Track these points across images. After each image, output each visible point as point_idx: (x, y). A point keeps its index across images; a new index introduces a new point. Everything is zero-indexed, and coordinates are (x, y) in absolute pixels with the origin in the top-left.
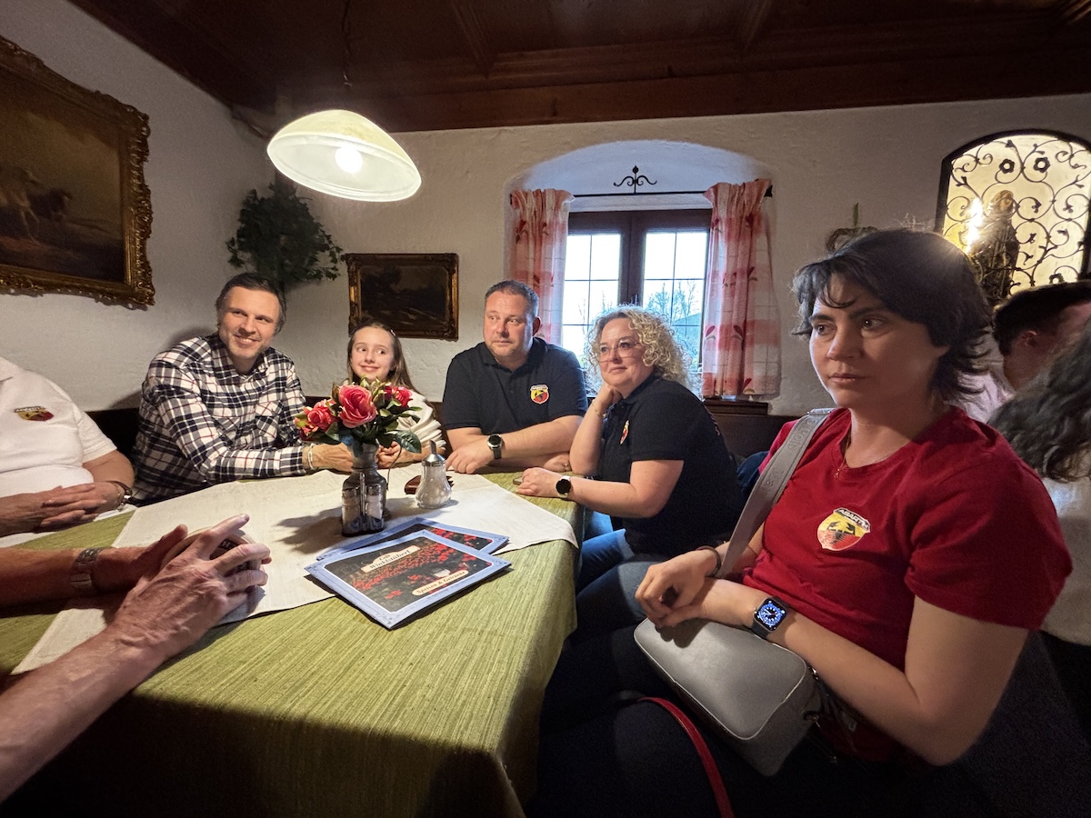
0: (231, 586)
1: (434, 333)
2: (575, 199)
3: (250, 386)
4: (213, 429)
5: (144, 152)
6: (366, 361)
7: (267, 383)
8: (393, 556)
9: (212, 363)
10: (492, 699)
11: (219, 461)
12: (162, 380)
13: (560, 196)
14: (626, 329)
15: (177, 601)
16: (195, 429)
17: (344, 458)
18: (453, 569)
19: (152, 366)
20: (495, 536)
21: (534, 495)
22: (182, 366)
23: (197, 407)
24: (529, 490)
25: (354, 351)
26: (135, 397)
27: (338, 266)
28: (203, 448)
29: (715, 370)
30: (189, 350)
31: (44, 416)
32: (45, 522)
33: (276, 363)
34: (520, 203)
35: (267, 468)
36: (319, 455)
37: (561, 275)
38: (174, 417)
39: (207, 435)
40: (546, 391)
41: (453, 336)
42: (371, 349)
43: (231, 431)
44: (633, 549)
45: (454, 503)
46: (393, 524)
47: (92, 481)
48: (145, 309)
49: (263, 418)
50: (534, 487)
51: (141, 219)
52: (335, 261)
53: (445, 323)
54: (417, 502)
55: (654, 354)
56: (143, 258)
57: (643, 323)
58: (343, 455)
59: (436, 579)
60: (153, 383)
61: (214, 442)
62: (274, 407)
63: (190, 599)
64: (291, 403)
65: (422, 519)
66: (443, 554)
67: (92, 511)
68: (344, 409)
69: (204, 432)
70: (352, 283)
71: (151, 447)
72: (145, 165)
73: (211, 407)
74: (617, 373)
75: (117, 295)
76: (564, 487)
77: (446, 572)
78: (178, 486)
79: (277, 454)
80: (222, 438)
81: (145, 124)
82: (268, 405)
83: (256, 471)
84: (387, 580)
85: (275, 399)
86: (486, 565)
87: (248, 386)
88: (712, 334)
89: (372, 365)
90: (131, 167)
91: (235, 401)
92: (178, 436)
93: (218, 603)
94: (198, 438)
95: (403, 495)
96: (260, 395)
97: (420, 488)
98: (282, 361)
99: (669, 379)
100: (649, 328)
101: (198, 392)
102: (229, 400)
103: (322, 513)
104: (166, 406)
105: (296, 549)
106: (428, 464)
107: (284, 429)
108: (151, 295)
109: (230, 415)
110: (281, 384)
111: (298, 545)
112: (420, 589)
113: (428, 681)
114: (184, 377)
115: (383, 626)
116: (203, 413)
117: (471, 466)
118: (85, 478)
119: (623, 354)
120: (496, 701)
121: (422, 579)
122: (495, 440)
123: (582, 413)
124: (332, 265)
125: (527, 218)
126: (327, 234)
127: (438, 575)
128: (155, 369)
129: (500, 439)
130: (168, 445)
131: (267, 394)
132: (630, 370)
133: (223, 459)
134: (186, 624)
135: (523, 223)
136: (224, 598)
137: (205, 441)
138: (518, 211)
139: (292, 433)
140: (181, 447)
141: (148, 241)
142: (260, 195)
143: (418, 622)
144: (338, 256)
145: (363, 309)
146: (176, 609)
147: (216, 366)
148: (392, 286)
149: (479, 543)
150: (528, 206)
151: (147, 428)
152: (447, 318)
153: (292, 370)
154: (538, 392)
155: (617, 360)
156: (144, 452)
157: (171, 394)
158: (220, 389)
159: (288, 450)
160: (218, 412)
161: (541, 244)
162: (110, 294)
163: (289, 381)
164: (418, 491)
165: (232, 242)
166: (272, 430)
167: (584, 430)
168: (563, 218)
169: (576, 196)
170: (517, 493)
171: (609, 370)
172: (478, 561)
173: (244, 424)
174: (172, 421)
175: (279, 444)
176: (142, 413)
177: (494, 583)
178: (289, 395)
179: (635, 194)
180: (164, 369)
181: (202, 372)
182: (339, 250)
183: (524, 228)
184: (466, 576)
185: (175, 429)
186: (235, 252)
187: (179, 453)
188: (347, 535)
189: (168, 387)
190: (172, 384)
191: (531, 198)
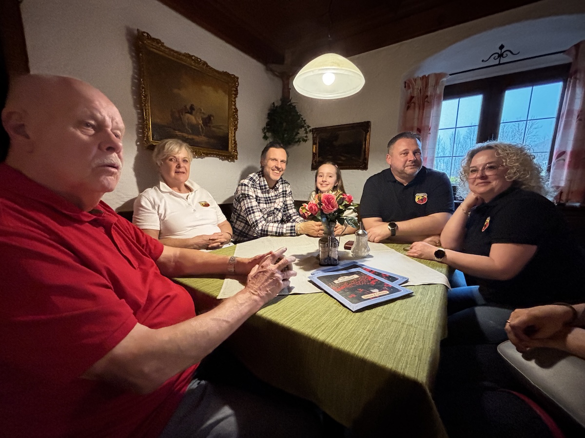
0: (283, 277)
1: (355, 167)
2: (450, 76)
3: (273, 194)
4: (260, 213)
5: (236, 95)
6: (323, 181)
7: (279, 193)
8: (347, 278)
9: (259, 184)
10: (417, 358)
11: (262, 227)
12: (243, 191)
13: (439, 76)
14: (493, 156)
15: (266, 281)
16: (254, 213)
17: (314, 230)
18: (380, 289)
19: (239, 185)
20: (401, 277)
21: (420, 257)
22: (249, 185)
23: (254, 203)
24: (416, 255)
25: (318, 177)
26: (231, 198)
27: (308, 135)
28: (256, 221)
29: (562, 184)
30: (252, 178)
31: (207, 205)
32: (210, 246)
33: (282, 184)
34: (411, 86)
35: (281, 232)
36: (302, 227)
37: (437, 125)
38: (247, 207)
39: (258, 215)
40: (426, 197)
41: (365, 167)
42: (325, 175)
43: (265, 214)
44: (486, 299)
45: (372, 257)
46: (342, 263)
47: (220, 232)
48: (234, 162)
49: (277, 209)
50: (420, 253)
51: (235, 123)
52: (306, 133)
53: (361, 161)
54: (351, 253)
55: (515, 173)
56: (235, 140)
57: (508, 152)
58: (313, 228)
59: (372, 293)
60: (239, 193)
61: (260, 219)
62: (281, 204)
63: (271, 281)
64: (288, 202)
65: (357, 263)
66: (373, 281)
67: (222, 243)
68: (324, 204)
69: (257, 214)
70: (314, 143)
71: (237, 220)
72: (237, 99)
73: (259, 203)
74: (482, 186)
75: (226, 156)
76: (440, 254)
77: (376, 291)
78: (246, 237)
79: (285, 226)
80: (263, 217)
81: (237, 81)
82: (279, 203)
83: (276, 232)
84: (348, 289)
85: (282, 200)
86: (398, 290)
87: (272, 194)
88: (562, 157)
89: (325, 183)
90: (232, 101)
91: (268, 201)
92: (248, 215)
93: (280, 284)
94: (255, 217)
95: (343, 250)
96: (276, 199)
97: (353, 247)
98: (285, 183)
99: (527, 190)
100: (513, 155)
101: (255, 197)
102: (265, 201)
103: (309, 254)
104: (244, 203)
105: (301, 268)
106: (358, 235)
107: (285, 215)
108: (237, 156)
109: (265, 207)
110: (284, 194)
111: (301, 267)
112: (365, 296)
113: (379, 340)
114: (250, 190)
115: (350, 310)
116: (256, 206)
117: (377, 239)
118: (218, 230)
119: (488, 173)
120: (420, 360)
121: (364, 291)
122: (393, 225)
123: (451, 212)
124: (305, 135)
125: (415, 94)
126: (303, 119)
127: (372, 291)
128: (240, 187)
129: (395, 225)
130: (243, 219)
131: (279, 198)
132: (494, 183)
133: (264, 226)
134: (270, 290)
135: (412, 98)
136: (281, 282)
137: (257, 218)
138: (410, 91)
139: (288, 217)
140: (248, 220)
141: (236, 132)
142: (276, 105)
143: (367, 312)
144: (308, 130)
145: (319, 157)
146: (266, 284)
147: (261, 185)
148: (334, 143)
149: (392, 279)
150: (416, 87)
151: (236, 212)
152: (362, 158)
153: (289, 187)
154: (420, 197)
155: (484, 177)
156: (235, 221)
157: (246, 197)
158: (262, 196)
159: (289, 224)
160: (261, 205)
161: (423, 110)
162: (224, 156)
163: (287, 192)
164: (352, 249)
165: (264, 128)
166: (280, 215)
167: (454, 222)
168: (440, 90)
169: (450, 75)
170: (407, 255)
171: (476, 183)
172: (393, 287)
173: (270, 212)
174: (246, 209)
175: (282, 221)
176: (234, 205)
177: (404, 301)
178: (288, 199)
179: (499, 64)
180: (243, 187)
181: (256, 188)
182: (309, 127)
183: (413, 101)
184: (388, 294)
185: (247, 212)
186: (265, 133)
187: (247, 222)
188: (322, 265)
189: (245, 194)
190: (246, 193)
191: (419, 82)
